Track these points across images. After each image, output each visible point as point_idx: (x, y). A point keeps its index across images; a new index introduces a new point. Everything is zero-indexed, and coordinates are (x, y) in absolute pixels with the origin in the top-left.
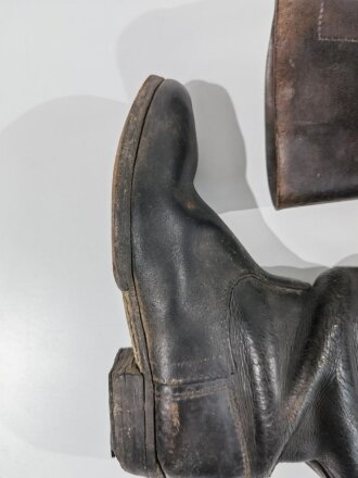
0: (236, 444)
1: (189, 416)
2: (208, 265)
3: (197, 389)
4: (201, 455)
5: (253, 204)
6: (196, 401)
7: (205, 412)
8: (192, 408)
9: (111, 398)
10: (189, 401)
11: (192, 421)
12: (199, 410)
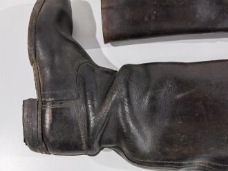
0: (79, 130)
1: (57, 115)
2: (69, 55)
3: (61, 103)
4: (62, 135)
5: (98, 46)
6: (60, 109)
7: (64, 115)
8: (58, 112)
9: (23, 110)
10: (56, 109)
11: (58, 118)
12: (61, 113)
